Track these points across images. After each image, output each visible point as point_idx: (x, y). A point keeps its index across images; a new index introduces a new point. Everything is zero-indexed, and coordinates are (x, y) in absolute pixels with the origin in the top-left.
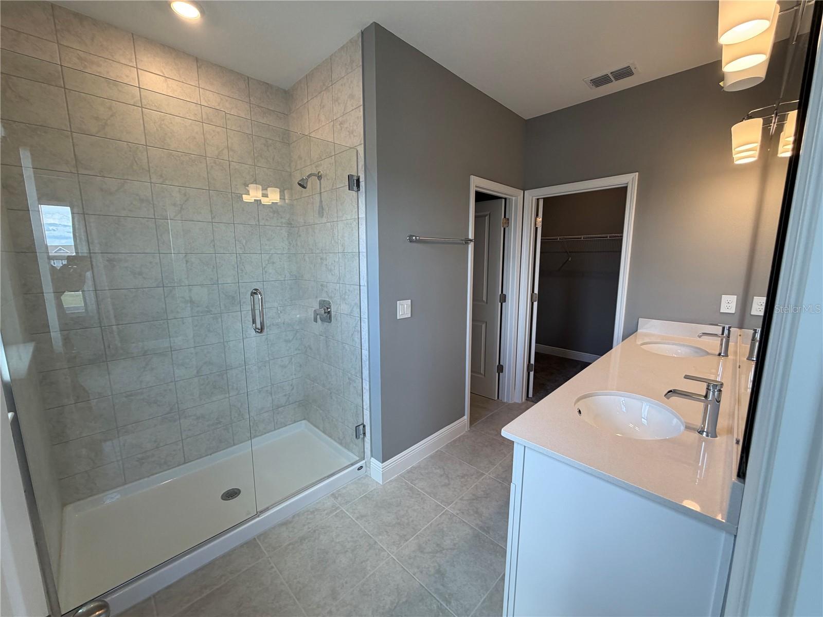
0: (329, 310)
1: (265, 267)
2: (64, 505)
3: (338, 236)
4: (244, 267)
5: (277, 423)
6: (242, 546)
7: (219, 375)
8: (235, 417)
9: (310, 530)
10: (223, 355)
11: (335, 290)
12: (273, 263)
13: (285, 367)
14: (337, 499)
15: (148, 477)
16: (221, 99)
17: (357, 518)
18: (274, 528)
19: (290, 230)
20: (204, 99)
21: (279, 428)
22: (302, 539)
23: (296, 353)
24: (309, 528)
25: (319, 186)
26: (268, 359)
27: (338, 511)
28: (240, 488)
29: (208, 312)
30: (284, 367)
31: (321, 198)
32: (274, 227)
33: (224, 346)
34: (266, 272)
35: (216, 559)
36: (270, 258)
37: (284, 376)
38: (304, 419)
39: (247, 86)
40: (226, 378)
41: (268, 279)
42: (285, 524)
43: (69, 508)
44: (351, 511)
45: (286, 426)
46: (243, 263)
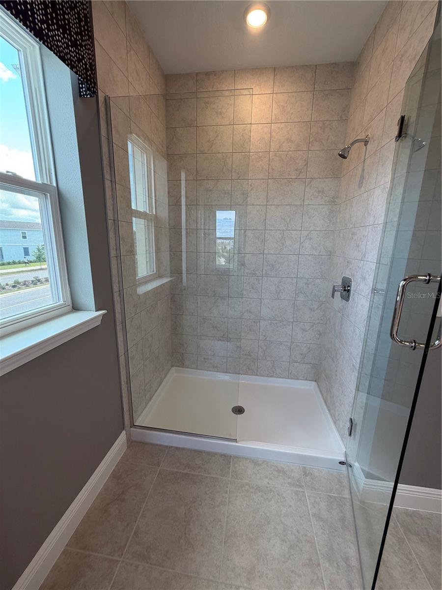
0: (349, 288)
1: (302, 243)
2: (172, 366)
3: (372, 206)
4: (285, 242)
5: (291, 374)
6: (222, 455)
7: (254, 322)
8: (261, 356)
9: (268, 486)
10: (259, 308)
11: (358, 267)
12: (311, 239)
13: (306, 331)
14: (306, 476)
15: (207, 371)
16: (289, 97)
17: (315, 515)
18: (246, 459)
19: (332, 207)
20: (276, 102)
21: (292, 379)
22: (258, 489)
23: (318, 321)
24: (268, 483)
25: (364, 152)
26: (292, 320)
27: (300, 490)
28: (245, 410)
29: (254, 274)
30: (304, 330)
31: (364, 167)
32: (317, 206)
33: (261, 301)
34: (303, 247)
35: (204, 452)
36: (308, 235)
37: (303, 338)
38: (315, 381)
39: (314, 75)
40: (258, 326)
41: (304, 253)
42: (255, 463)
43: (173, 369)
44: (313, 501)
45: (298, 379)
46: (285, 238)
